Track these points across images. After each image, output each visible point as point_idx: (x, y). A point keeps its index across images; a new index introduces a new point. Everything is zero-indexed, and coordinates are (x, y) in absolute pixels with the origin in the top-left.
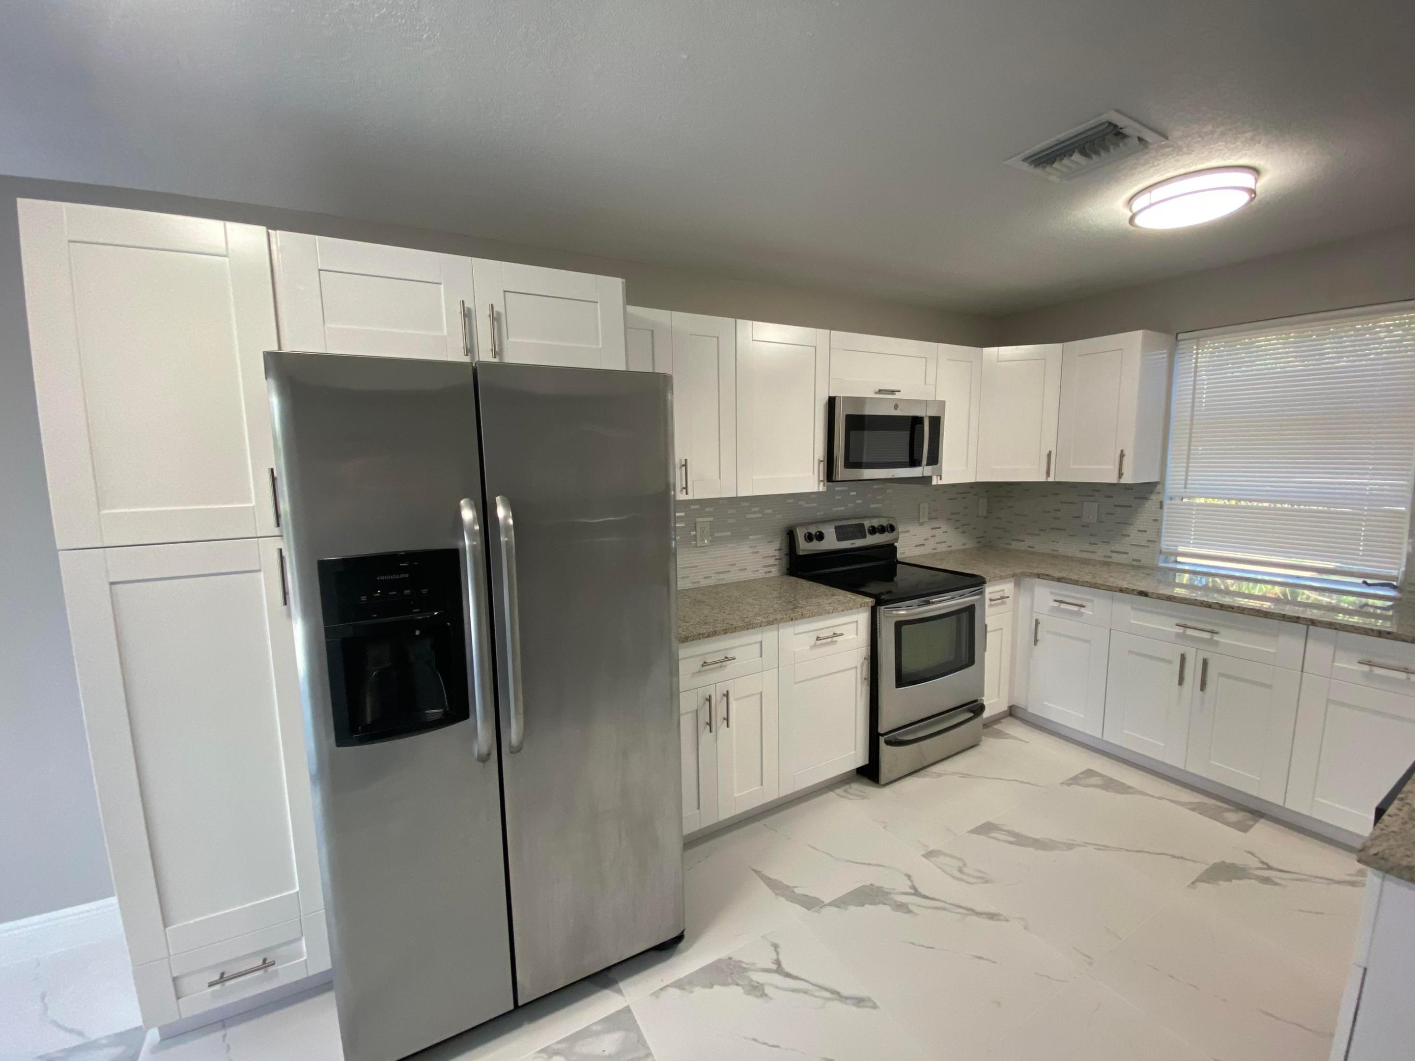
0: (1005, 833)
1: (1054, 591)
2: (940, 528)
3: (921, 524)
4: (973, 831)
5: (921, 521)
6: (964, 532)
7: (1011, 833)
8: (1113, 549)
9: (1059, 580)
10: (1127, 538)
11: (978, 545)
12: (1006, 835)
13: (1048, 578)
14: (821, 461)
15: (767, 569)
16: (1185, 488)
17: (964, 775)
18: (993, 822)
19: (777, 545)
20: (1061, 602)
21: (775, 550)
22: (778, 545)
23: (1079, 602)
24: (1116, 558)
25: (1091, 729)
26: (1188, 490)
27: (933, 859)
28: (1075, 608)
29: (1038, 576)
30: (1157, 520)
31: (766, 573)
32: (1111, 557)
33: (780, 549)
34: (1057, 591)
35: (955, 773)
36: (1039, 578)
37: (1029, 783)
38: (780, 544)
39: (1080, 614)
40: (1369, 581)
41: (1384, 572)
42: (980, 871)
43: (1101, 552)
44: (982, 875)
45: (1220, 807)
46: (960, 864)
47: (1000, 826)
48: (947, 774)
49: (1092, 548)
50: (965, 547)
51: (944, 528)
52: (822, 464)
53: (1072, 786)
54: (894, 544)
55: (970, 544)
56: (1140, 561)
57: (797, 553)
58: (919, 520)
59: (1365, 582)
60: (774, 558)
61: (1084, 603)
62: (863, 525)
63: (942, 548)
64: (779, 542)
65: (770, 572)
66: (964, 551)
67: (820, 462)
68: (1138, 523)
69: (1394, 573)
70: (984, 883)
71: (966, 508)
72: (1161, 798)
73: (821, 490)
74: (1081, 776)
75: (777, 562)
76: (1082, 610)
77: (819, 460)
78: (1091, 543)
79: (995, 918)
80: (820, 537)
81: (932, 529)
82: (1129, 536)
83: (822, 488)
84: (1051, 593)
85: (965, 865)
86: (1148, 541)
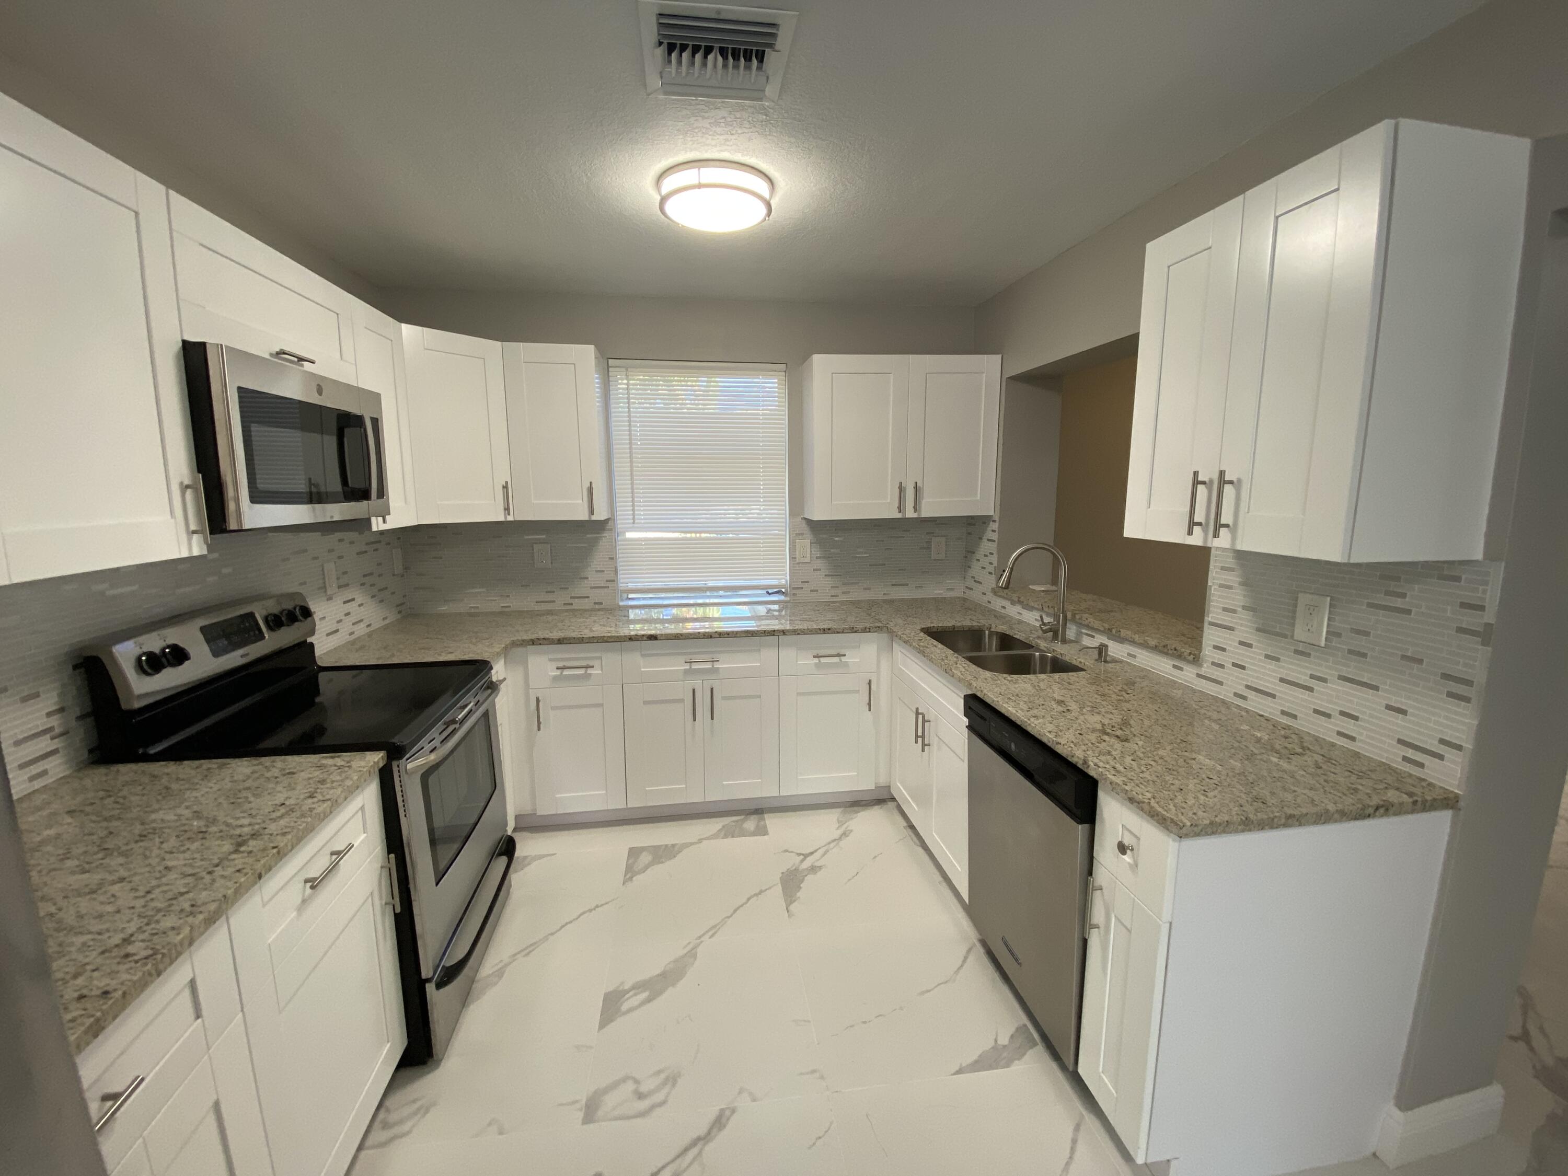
0: (631, 993)
1: (551, 657)
2: (353, 600)
3: (330, 599)
4: (603, 1025)
5: (329, 592)
6: (382, 601)
7: (639, 987)
8: (573, 595)
9: (560, 641)
10: (586, 581)
11: (399, 616)
12: (635, 995)
13: (546, 642)
14: (187, 487)
15: (35, 769)
16: (634, 523)
17: (528, 950)
18: (611, 989)
19: (50, 700)
20: (564, 668)
21: (49, 715)
22: (56, 699)
23: (584, 663)
24: (578, 605)
25: (616, 803)
26: (636, 525)
27: (600, 1113)
28: (582, 671)
29: (533, 642)
30: (612, 559)
31: (32, 779)
32: (571, 604)
33: (61, 710)
34: (559, 656)
35: (515, 955)
36: (533, 644)
37: (597, 906)
38: (59, 695)
39: (587, 677)
40: (770, 591)
41: (774, 582)
42: (659, 1072)
43: (560, 599)
44: (663, 1076)
45: (737, 821)
46: (630, 1087)
47: (621, 988)
48: (506, 965)
49: (550, 597)
50: (387, 622)
51: (359, 600)
52: (189, 493)
53: (634, 878)
54: (306, 641)
55: (392, 617)
56: (601, 603)
57: (124, 706)
58: (326, 591)
59: (768, 593)
60: (48, 736)
61: (591, 663)
62: (251, 615)
63: (361, 630)
64: (55, 694)
65: (44, 773)
66: (386, 628)
67: (184, 488)
68: (595, 563)
69: (783, 582)
70: (674, 1085)
71: (379, 564)
72: (700, 841)
73: (196, 552)
74: (630, 861)
75: (57, 744)
76: (590, 671)
77: (181, 483)
78: (547, 592)
79: (724, 1120)
80: (178, 656)
81: (345, 603)
82: (587, 578)
83: (197, 547)
84: (550, 660)
85: (636, 1082)
86: (607, 581)
